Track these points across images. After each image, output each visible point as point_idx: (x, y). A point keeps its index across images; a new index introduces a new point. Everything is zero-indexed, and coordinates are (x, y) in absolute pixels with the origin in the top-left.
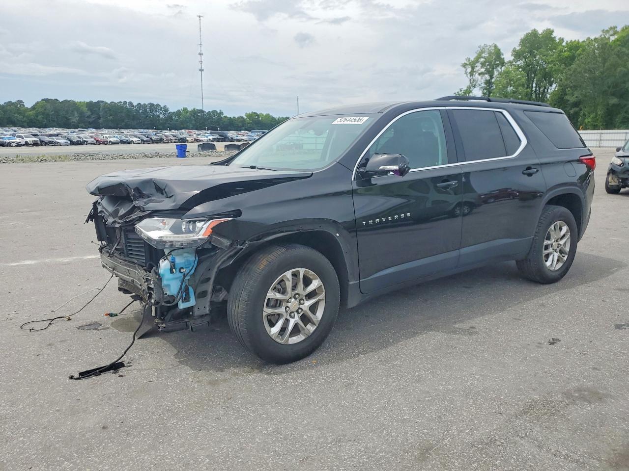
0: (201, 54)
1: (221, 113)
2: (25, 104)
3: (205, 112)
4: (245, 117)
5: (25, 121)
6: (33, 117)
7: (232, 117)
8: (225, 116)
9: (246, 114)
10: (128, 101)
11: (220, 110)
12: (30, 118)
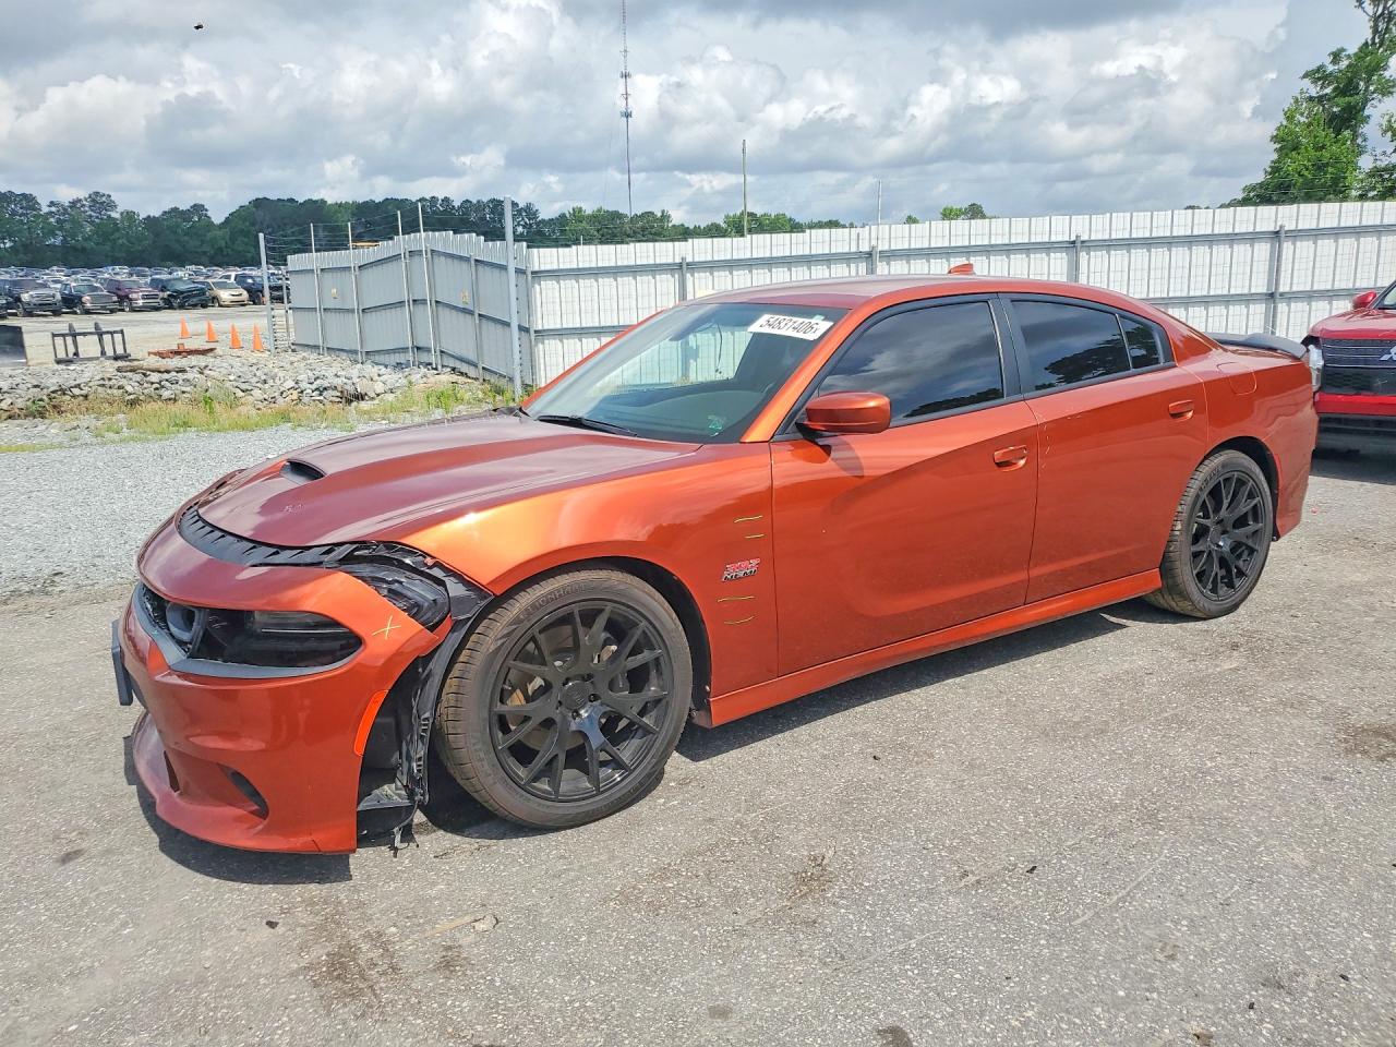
0: (626, 76)
1: (665, 217)
2: (209, 214)
3: (626, 216)
4: (724, 225)
5: (205, 253)
6: (223, 244)
7: (692, 227)
8: (674, 226)
9: (727, 217)
10: (441, 197)
11: (663, 212)
12: (216, 247)
